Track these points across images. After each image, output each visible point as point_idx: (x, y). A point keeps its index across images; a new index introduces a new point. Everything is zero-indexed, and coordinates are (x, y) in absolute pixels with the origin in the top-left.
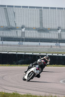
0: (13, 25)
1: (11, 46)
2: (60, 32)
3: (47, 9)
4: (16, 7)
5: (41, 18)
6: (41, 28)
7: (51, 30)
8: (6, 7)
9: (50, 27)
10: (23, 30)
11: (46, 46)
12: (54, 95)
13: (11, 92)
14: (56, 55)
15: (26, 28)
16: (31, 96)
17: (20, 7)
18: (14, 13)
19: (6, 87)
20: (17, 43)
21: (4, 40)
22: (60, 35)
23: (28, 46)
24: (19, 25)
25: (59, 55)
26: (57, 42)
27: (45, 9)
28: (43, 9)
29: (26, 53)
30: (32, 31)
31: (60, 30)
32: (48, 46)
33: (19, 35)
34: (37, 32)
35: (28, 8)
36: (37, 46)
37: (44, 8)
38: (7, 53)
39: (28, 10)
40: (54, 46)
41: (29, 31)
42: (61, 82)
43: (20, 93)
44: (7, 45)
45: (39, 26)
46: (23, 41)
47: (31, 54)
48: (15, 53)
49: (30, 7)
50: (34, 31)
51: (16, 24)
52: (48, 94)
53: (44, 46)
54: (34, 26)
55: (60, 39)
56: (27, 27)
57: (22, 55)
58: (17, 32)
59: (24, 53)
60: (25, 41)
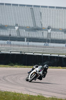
0: (39, 25)
1: (37, 47)
4: (42, 7)
8: (33, 7)
10: (49, 31)
13: (36, 95)
16: (56, 99)
17: (46, 7)
19: (30, 90)
20: (42, 44)
21: (30, 41)
23: (54, 47)
24: (45, 26)
29: (52, 55)
30: (58, 32)
33: (45, 36)
34: (63, 33)
35: (55, 9)
36: (63, 48)
38: (32, 54)
39: (55, 10)
41: (55, 32)
43: (45, 96)
44: (33, 46)
46: (48, 42)
47: (57, 55)
48: (41, 54)
49: (57, 8)
50: (61, 33)
51: (42, 25)
54: (61, 27)
56: (53, 28)
57: (48, 56)
58: (43, 33)
59: (49, 55)
60: (51, 42)
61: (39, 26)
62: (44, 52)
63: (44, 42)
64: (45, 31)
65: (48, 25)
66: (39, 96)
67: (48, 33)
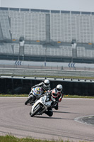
2: (74, 48)
3: (57, 14)
5: (48, 26)
6: (48, 41)
7: (62, 43)
9: (61, 40)
10: (22, 43)
11: (55, 68)
12: (65, 139)
13: (4, 135)
14: (70, 80)
15: (25, 41)
16: (33, 140)
17: (18, 9)
18: (9, 19)
20: (13, 62)
22: (75, 51)
23: (29, 67)
24: (16, 36)
25: (74, 80)
26: (70, 62)
27: (54, 14)
28: (50, 13)
29: (26, 78)
30: (34, 45)
31: (75, 44)
32: (58, 68)
33: (16, 51)
35: (30, 12)
36: (42, 67)
37: (53, 11)
39: (30, 15)
40: (66, 68)
41: (30, 45)
42: (76, 119)
43: (17, 136)
45: (45, 38)
46: (21, 59)
47: (33, 78)
48: (10, 77)
49: (32, 10)
51: (11, 35)
52: (56, 138)
53: (52, 68)
54: (38, 38)
55: (75, 57)
57: (20, 80)
58: (13, 46)
59: (22, 78)
60: (25, 60)
61: (7, 37)
62: (15, 74)
63: (14, 60)
64: (16, 44)
65: (21, 35)
66: (8, 137)
67: (21, 47)
